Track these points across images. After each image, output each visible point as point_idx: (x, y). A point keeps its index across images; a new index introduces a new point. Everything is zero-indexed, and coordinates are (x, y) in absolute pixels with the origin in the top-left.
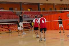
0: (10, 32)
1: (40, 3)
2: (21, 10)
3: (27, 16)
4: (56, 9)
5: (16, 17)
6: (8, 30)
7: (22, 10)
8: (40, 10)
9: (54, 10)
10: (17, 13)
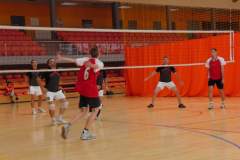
0: (13, 102)
1: (120, 4)
2: (52, 26)
3: (74, 47)
4: (173, 24)
5: (34, 48)
6: (5, 95)
7: (57, 26)
8: (121, 28)
9: (168, 29)
10: (37, 36)
